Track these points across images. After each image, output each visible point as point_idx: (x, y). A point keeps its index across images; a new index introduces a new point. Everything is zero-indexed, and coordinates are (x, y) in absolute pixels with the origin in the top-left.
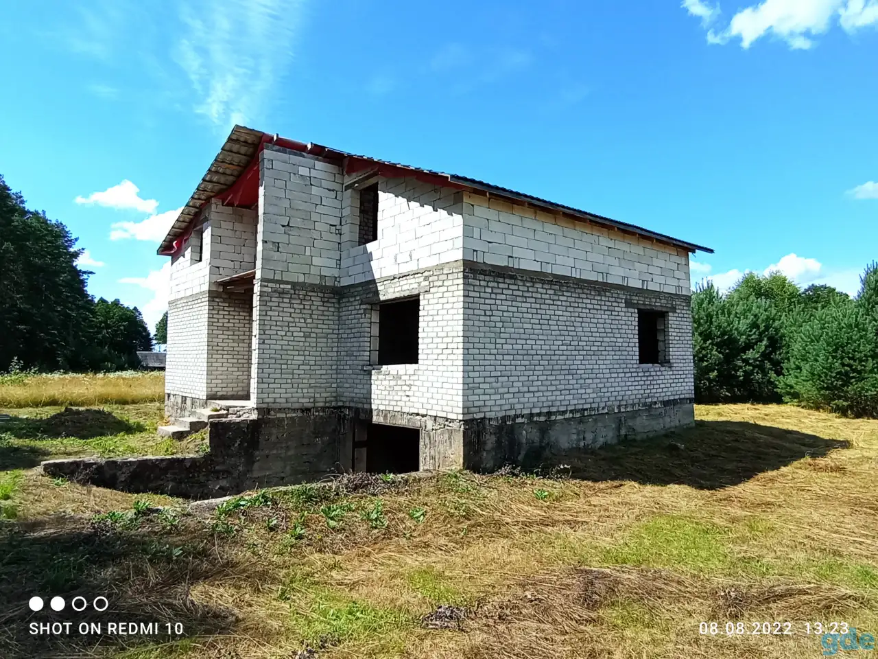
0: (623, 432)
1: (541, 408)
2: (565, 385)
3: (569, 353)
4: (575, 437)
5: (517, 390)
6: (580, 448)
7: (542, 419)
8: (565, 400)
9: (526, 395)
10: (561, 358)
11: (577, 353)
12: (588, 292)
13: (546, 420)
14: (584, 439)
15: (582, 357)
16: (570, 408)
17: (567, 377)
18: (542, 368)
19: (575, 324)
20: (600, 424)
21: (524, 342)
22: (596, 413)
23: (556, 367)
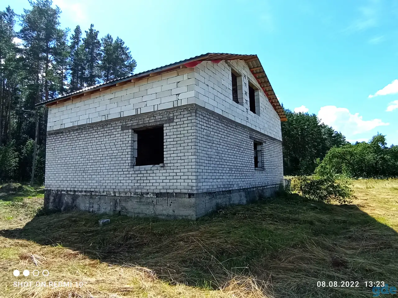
0: (118, 209)
1: (70, 188)
2: (81, 178)
3: (84, 162)
4: (88, 205)
5: (61, 179)
6: (90, 212)
7: (72, 193)
8: (81, 185)
9: (65, 182)
10: (80, 165)
11: (88, 162)
12: (96, 128)
13: (73, 194)
14: (93, 207)
15: (91, 163)
16: (84, 190)
17: (83, 174)
18: (72, 170)
19: (88, 147)
20: (102, 201)
21: (65, 159)
22: (99, 194)
23: (77, 169)
